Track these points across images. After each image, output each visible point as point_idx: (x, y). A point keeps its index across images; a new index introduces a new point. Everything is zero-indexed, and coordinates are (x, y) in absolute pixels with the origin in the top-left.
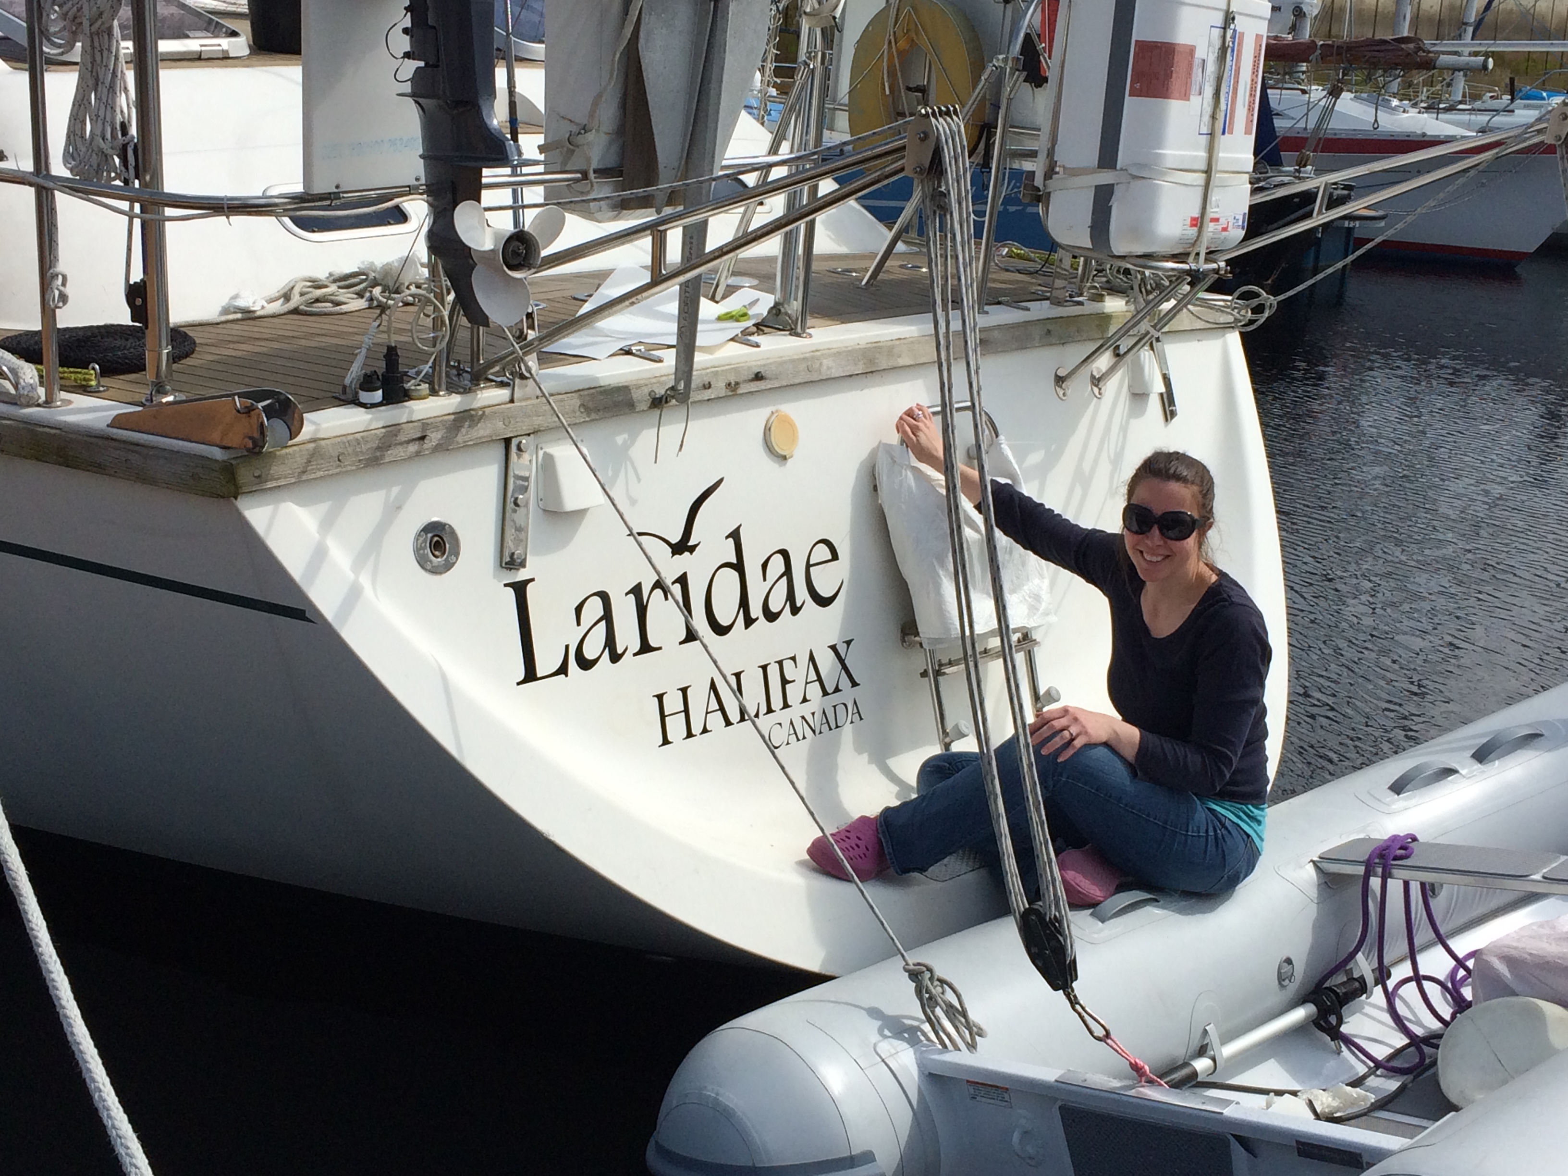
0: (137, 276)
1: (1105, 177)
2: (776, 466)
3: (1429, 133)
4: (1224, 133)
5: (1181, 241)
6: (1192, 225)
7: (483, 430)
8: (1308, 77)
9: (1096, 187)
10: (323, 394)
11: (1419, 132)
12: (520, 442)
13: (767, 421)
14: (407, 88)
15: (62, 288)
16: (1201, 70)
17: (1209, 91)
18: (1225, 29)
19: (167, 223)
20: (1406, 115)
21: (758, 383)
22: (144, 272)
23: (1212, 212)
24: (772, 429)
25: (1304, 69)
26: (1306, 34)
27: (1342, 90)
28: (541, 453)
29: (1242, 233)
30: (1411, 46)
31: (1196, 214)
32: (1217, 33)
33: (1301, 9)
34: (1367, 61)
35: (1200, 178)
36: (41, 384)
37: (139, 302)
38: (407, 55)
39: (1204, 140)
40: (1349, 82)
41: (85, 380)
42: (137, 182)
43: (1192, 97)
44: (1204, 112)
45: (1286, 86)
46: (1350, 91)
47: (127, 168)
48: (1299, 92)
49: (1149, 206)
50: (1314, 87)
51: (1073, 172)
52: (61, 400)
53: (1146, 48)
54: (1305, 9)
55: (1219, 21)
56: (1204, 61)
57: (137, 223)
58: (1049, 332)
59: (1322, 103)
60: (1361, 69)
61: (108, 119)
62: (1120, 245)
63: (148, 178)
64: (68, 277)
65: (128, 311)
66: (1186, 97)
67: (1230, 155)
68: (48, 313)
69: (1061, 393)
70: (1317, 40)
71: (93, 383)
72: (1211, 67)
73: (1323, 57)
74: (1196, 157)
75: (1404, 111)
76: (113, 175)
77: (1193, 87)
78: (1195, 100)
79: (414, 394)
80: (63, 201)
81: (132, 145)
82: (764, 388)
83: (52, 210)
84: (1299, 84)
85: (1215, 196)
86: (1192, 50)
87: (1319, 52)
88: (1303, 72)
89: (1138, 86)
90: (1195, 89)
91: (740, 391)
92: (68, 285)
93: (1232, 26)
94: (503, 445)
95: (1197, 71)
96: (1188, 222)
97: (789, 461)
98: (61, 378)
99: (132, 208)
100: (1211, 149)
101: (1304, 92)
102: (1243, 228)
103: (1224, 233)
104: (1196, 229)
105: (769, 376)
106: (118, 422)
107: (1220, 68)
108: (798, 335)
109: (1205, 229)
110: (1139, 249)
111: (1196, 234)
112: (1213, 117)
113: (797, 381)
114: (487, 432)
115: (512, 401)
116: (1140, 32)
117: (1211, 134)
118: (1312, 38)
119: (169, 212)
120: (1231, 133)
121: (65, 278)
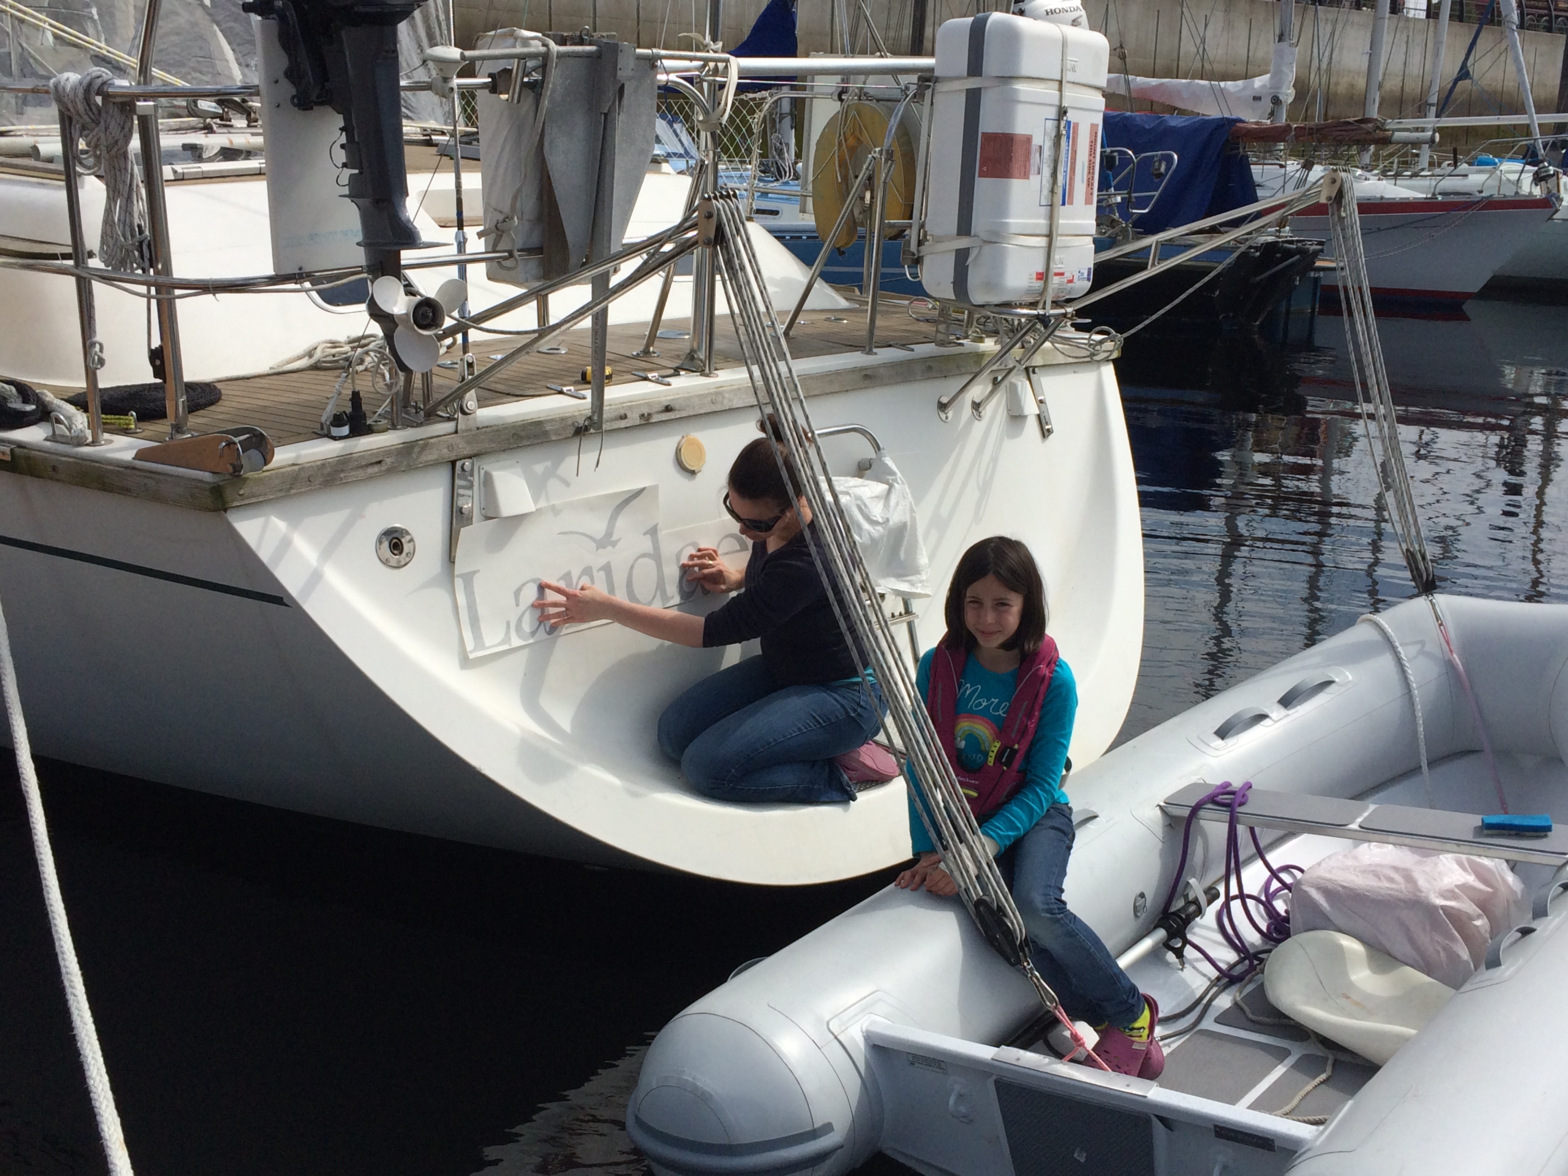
0: (156, 343)
1: (963, 243)
2: (686, 481)
3: (1386, 196)
4: (1064, 204)
5: (1029, 291)
6: (1038, 279)
7: (431, 456)
8: (1286, 154)
9: (957, 250)
10: (306, 430)
11: (1378, 196)
12: (464, 464)
13: (679, 444)
14: (346, 190)
15: (99, 354)
16: (1038, 154)
17: (1047, 171)
18: (1059, 120)
19: (177, 300)
20: (1367, 182)
21: (668, 414)
22: (162, 339)
23: (1055, 268)
24: (682, 451)
25: (1282, 147)
26: (1283, 119)
27: (1313, 164)
28: (482, 472)
29: (1089, 284)
30: (1370, 125)
31: (1041, 269)
32: (1051, 125)
33: (1278, 98)
34: (1334, 139)
35: (1042, 242)
36: (89, 428)
37: (158, 362)
38: (345, 165)
39: (1044, 211)
40: (1319, 157)
41: (126, 424)
42: (152, 270)
43: (1031, 177)
44: (1043, 188)
45: (1266, 162)
46: (1321, 164)
47: (143, 260)
48: (1278, 167)
49: (998, 265)
50: (1288, 162)
51: (938, 240)
52: (105, 440)
53: (990, 138)
54: (1281, 98)
55: (1052, 113)
56: (1041, 147)
57: (154, 302)
58: (930, 368)
59: (1297, 175)
60: (1329, 146)
61: (128, 221)
62: (977, 298)
63: (160, 266)
64: (105, 346)
65: (150, 369)
66: (1026, 176)
67: (1071, 222)
68: (91, 375)
69: (943, 416)
70: (1291, 124)
71: (133, 426)
72: (1047, 152)
73: (1297, 137)
74: (1038, 224)
75: (1366, 179)
76: (135, 265)
77: (1032, 168)
78: (1034, 179)
79: (375, 428)
80: (99, 288)
81: (146, 242)
82: (673, 417)
83: (90, 292)
84: (1278, 159)
85: (1057, 256)
86: (1028, 139)
87: (1293, 133)
88: (1281, 150)
89: (985, 169)
90: (1034, 169)
91: (653, 420)
92: (105, 350)
93: (1065, 118)
94: (450, 466)
95: (1035, 158)
96: (1035, 276)
97: (699, 475)
98: (104, 424)
99: (149, 291)
100: (1051, 217)
101: (1281, 166)
102: (1089, 280)
103: (1070, 285)
104: (1042, 282)
105: (677, 408)
106: (141, 455)
107: (1056, 152)
108: (707, 376)
109: (1050, 280)
110: (995, 299)
111: (1043, 286)
112: (1052, 191)
113: (702, 412)
114: (434, 457)
115: (456, 432)
116: (988, 124)
117: (1051, 205)
118: (1288, 122)
119: (178, 292)
120: (1071, 203)
121: (101, 345)
